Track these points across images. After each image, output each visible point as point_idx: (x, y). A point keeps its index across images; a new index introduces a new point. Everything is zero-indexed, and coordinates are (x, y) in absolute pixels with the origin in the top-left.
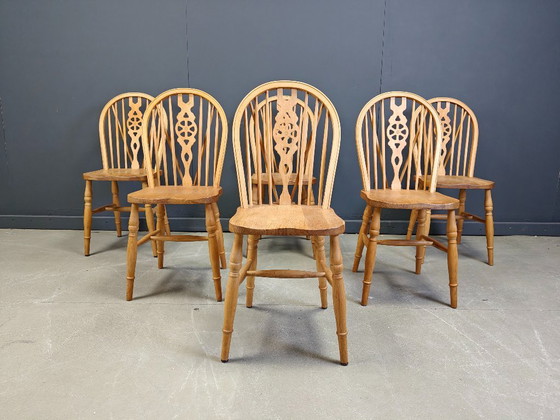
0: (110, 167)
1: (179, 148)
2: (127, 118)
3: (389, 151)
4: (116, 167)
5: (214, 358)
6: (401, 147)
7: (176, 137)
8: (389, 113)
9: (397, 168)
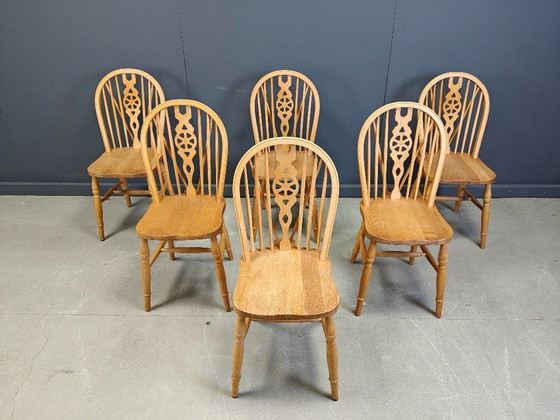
0: (112, 147)
1: (180, 161)
2: (123, 96)
3: (391, 163)
4: (118, 146)
5: (226, 392)
6: (403, 159)
7: (176, 149)
8: (393, 124)
9: (397, 179)
